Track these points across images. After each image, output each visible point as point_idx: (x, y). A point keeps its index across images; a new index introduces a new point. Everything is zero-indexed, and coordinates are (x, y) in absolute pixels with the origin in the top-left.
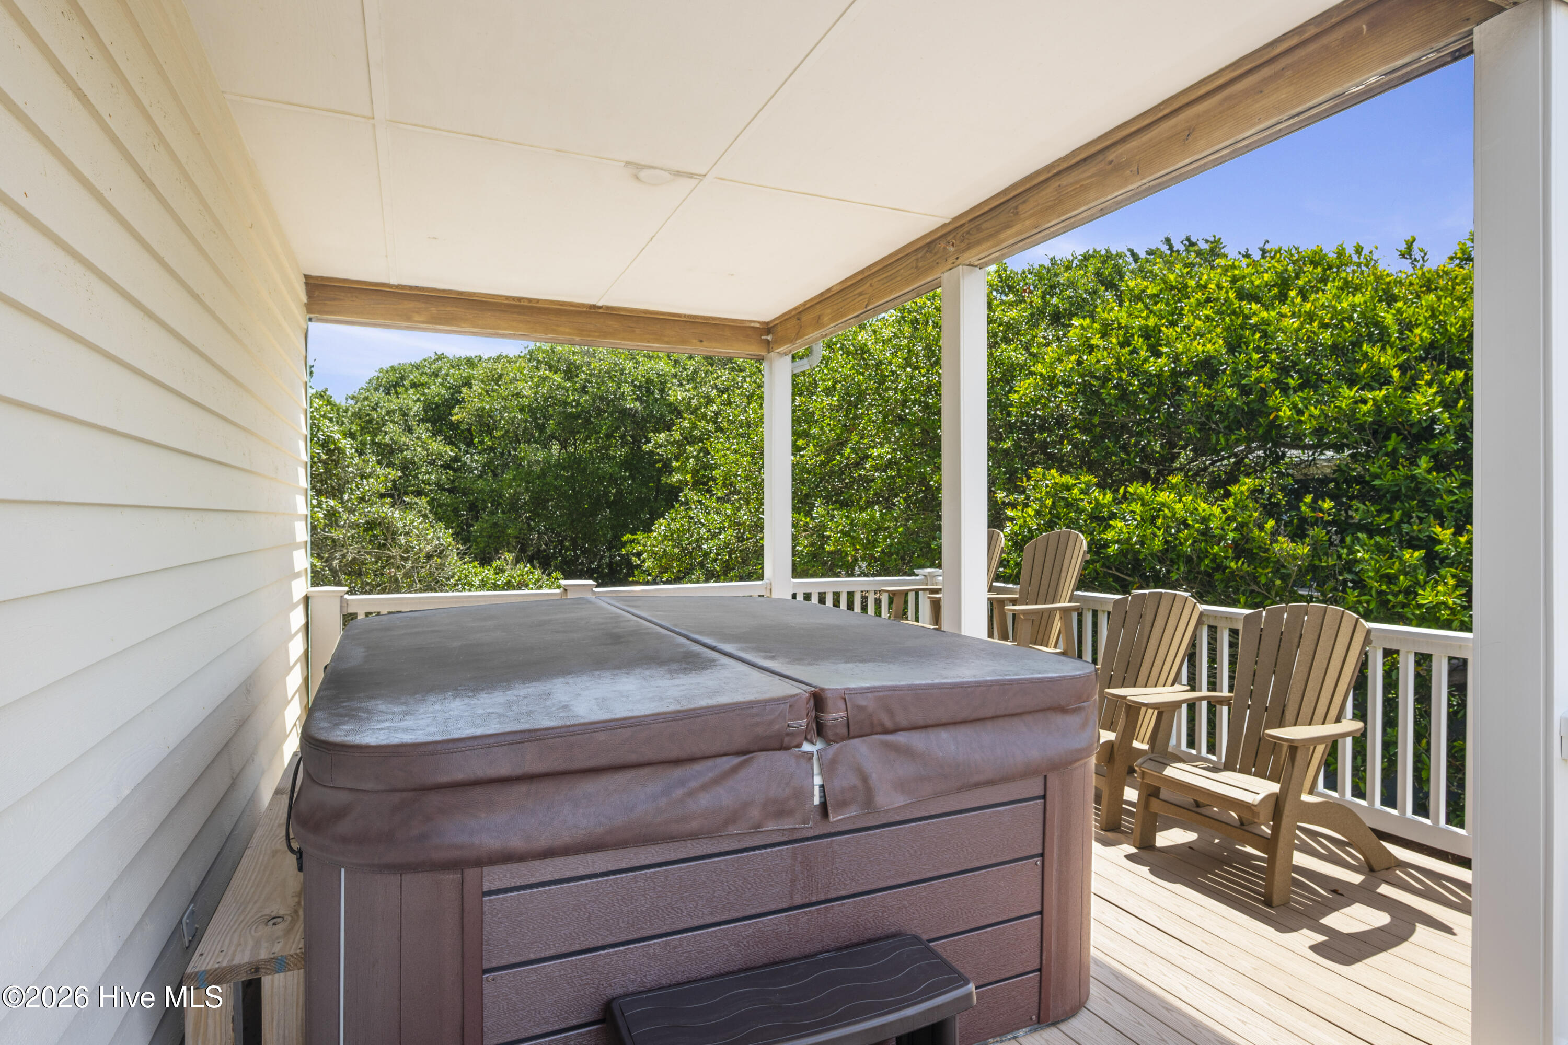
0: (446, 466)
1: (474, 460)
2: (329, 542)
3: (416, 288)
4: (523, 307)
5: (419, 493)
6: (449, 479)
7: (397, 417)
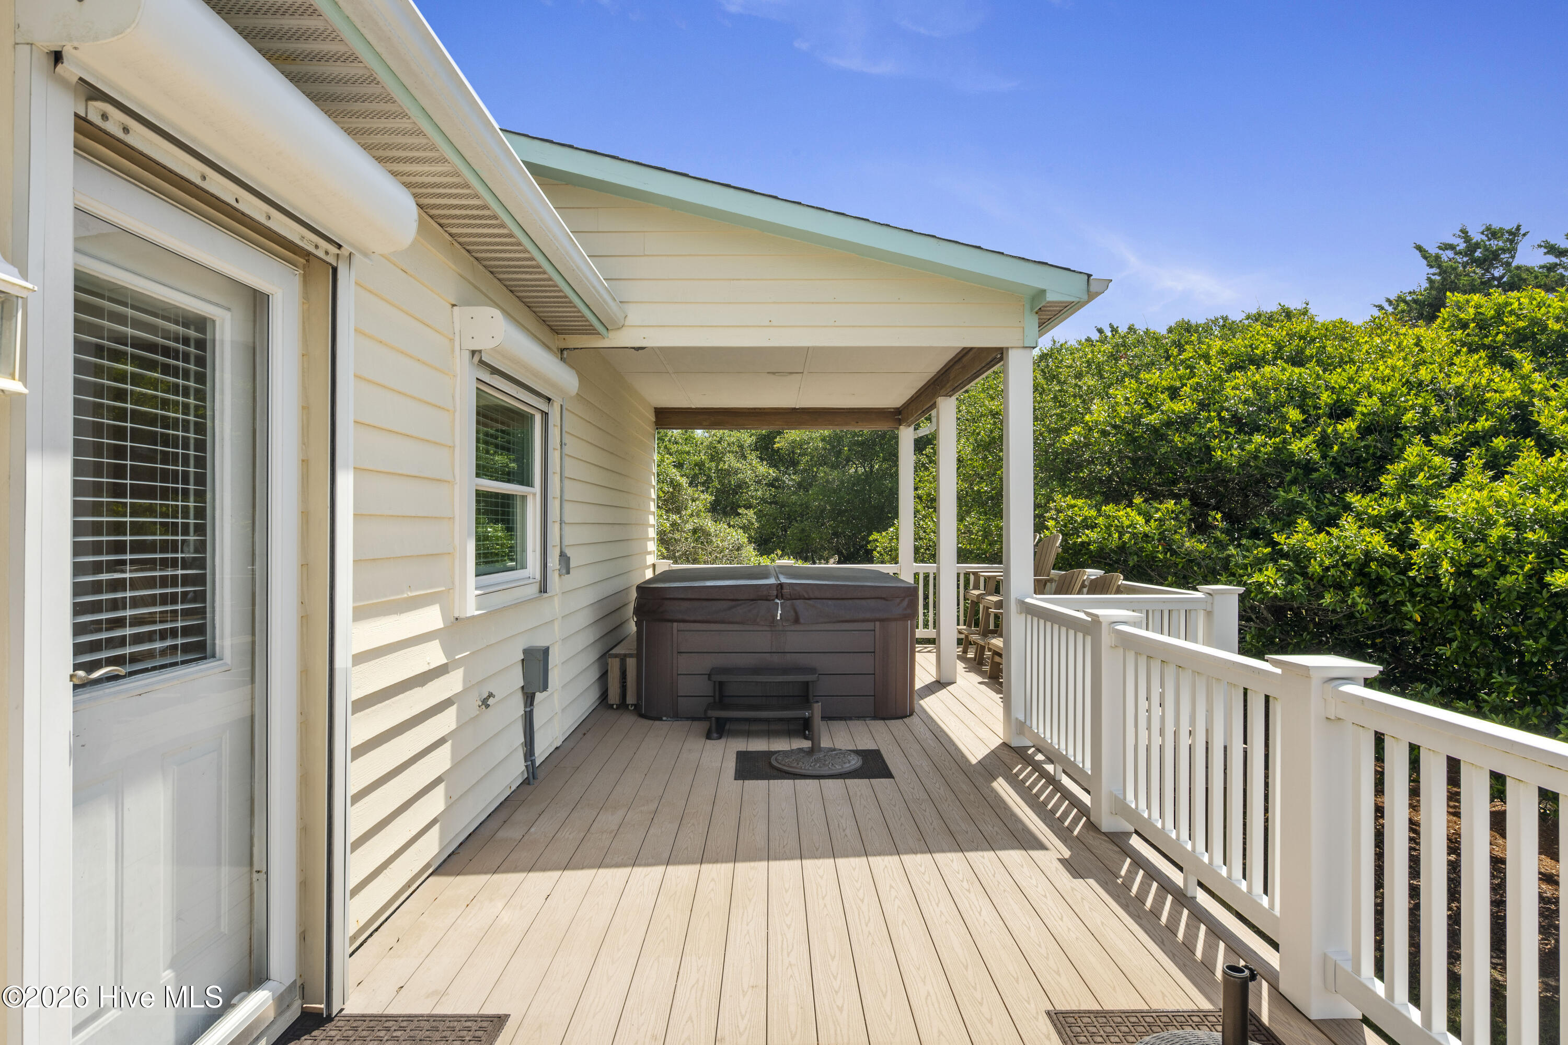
0: (771, 485)
1: (790, 479)
2: (673, 540)
3: (704, 408)
4: (757, 413)
5: (748, 507)
6: (771, 495)
7: (736, 448)
